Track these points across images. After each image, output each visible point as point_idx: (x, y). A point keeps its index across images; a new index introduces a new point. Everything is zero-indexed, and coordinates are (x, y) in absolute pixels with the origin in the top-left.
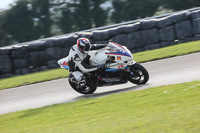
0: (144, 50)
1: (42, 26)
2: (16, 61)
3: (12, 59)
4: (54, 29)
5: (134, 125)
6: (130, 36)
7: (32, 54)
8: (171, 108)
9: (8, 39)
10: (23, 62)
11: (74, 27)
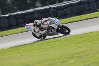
0: (82, 14)
1: (32, 3)
2: (19, 20)
3: (17, 19)
4: (38, 4)
5: (77, 52)
6: (75, 7)
7: (27, 17)
8: (95, 43)
9: (15, 9)
10: (22, 21)
11: (47, 3)
